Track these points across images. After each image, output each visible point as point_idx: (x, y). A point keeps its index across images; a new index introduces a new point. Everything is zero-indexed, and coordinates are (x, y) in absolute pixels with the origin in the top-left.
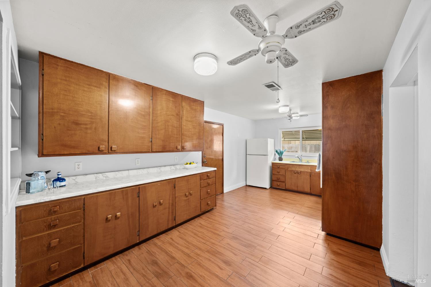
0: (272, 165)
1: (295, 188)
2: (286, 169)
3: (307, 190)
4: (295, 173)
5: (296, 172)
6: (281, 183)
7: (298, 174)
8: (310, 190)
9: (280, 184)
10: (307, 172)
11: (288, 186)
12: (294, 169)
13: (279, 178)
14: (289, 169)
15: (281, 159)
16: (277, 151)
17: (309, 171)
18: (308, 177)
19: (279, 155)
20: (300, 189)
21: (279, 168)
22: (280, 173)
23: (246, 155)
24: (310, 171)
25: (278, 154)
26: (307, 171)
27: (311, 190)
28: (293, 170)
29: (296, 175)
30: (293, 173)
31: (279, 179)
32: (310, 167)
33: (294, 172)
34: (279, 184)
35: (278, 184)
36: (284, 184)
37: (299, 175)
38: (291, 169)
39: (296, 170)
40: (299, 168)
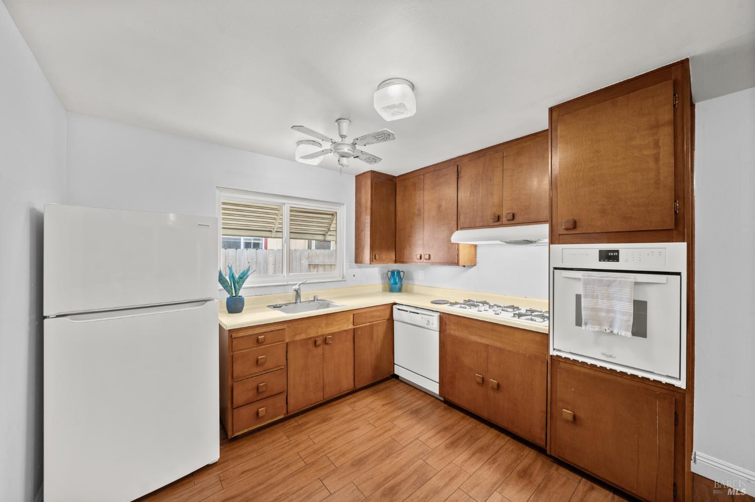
0: (232, 339)
1: (317, 397)
2: (287, 340)
3: (347, 384)
4: (318, 346)
5: (319, 343)
6: (270, 401)
7: (327, 344)
8: (352, 382)
9: (266, 411)
10: (345, 331)
11: (297, 400)
12: (312, 333)
14: (298, 338)
17: (351, 326)
18: (349, 345)
19: (230, 292)
20: (331, 392)
21: (261, 343)
22: (269, 365)
23: (42, 318)
24: (353, 327)
26: (346, 328)
27: (357, 379)
28: (311, 338)
29: (319, 350)
30: (311, 346)
31: (264, 389)
32: (352, 316)
33: (315, 342)
34: (263, 410)
35: (257, 413)
36: (281, 400)
37: (327, 347)
38: (303, 336)
39: (320, 333)
40: (327, 325)
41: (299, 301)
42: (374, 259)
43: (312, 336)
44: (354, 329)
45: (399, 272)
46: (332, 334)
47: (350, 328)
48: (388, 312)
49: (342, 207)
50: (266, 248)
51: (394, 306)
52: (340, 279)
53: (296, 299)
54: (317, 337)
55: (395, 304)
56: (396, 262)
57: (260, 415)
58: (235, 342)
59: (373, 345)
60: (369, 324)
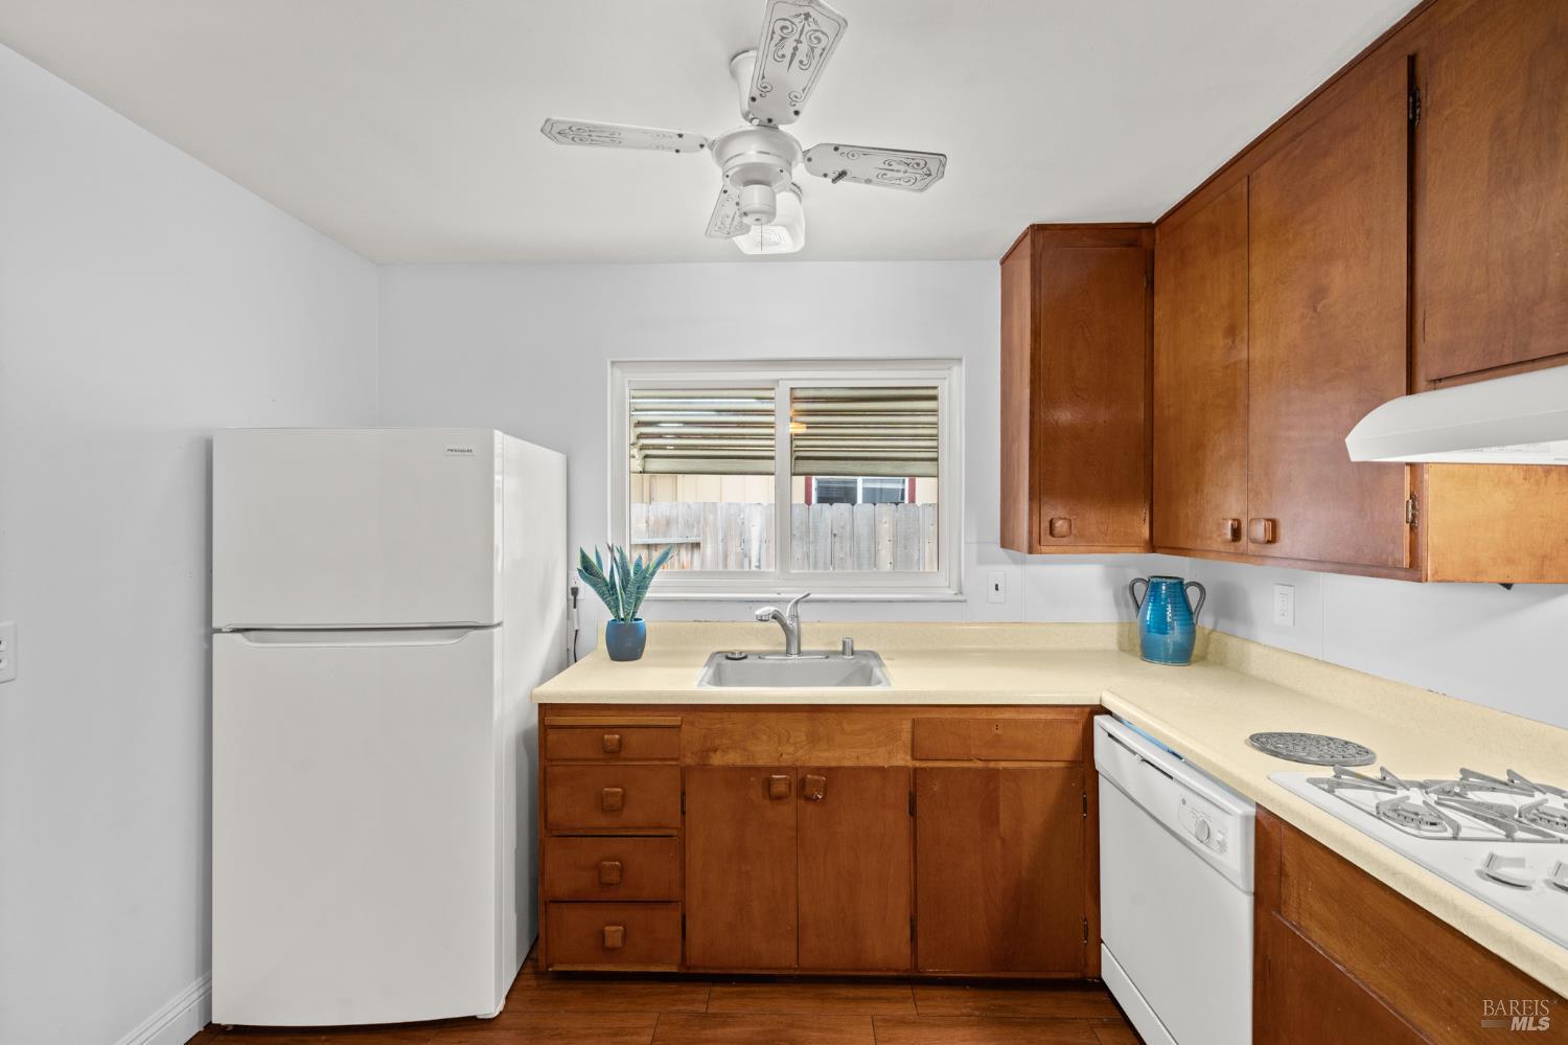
0: (544, 728)
1: (776, 952)
2: (689, 761)
3: (887, 945)
4: (779, 798)
5: (779, 788)
6: (637, 915)
7: (809, 799)
8: (906, 950)
9: (625, 936)
10: (881, 770)
11: (711, 939)
12: (763, 753)
13: (622, 870)
14: (717, 760)
15: (626, 644)
16: (588, 570)
17: (903, 759)
18: (895, 819)
19: (614, 607)
20: (824, 953)
21: (614, 753)
22: (631, 816)
23: (210, 631)
24: (910, 763)
25: (607, 591)
26: (880, 759)
27: (920, 942)
28: (757, 770)
29: (785, 812)
30: (755, 793)
31: (614, 877)
32: (907, 726)
33: (769, 783)
34: (614, 934)
35: (602, 934)
36: (665, 921)
37: (810, 808)
38: (734, 758)
39: (787, 760)
40: (813, 739)
41: (794, 650)
42: (1046, 537)
43: (760, 763)
44: (916, 770)
45: (1179, 587)
46: (829, 771)
47: (901, 763)
48: (1072, 736)
49: (955, 369)
50: (912, 500)
51: (1097, 718)
52: (949, 593)
53: (788, 644)
54: (778, 770)
55: (1102, 710)
56: (1153, 546)
57: (609, 943)
58: (552, 736)
59: (998, 844)
60: (980, 764)
